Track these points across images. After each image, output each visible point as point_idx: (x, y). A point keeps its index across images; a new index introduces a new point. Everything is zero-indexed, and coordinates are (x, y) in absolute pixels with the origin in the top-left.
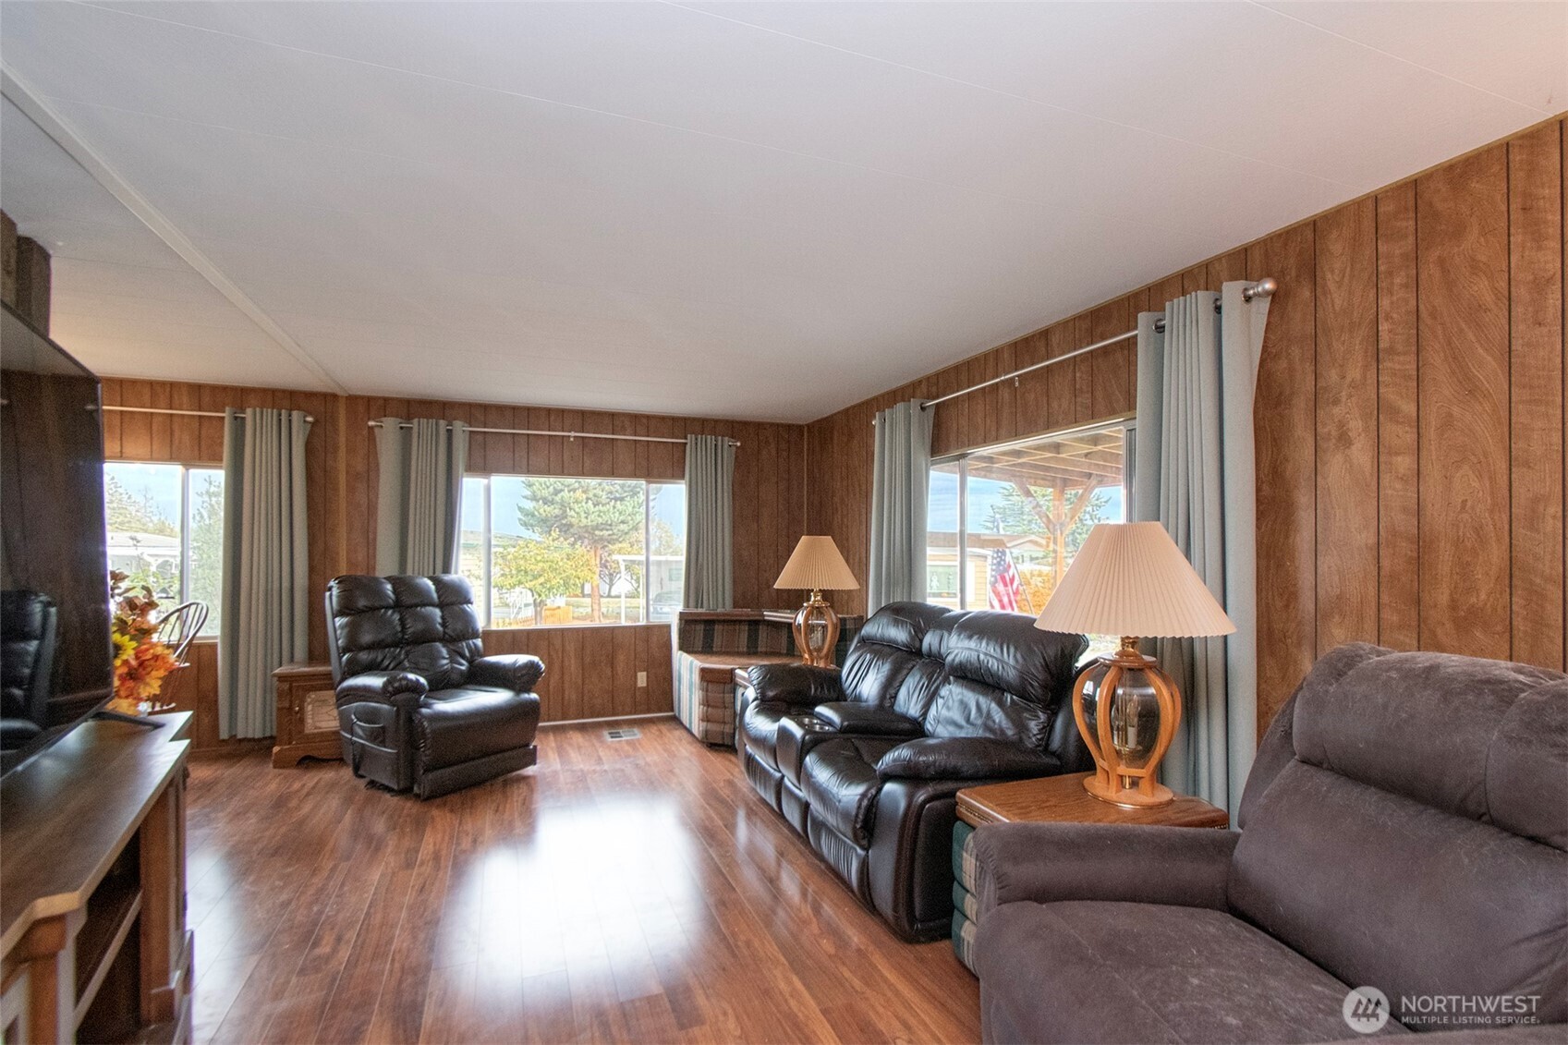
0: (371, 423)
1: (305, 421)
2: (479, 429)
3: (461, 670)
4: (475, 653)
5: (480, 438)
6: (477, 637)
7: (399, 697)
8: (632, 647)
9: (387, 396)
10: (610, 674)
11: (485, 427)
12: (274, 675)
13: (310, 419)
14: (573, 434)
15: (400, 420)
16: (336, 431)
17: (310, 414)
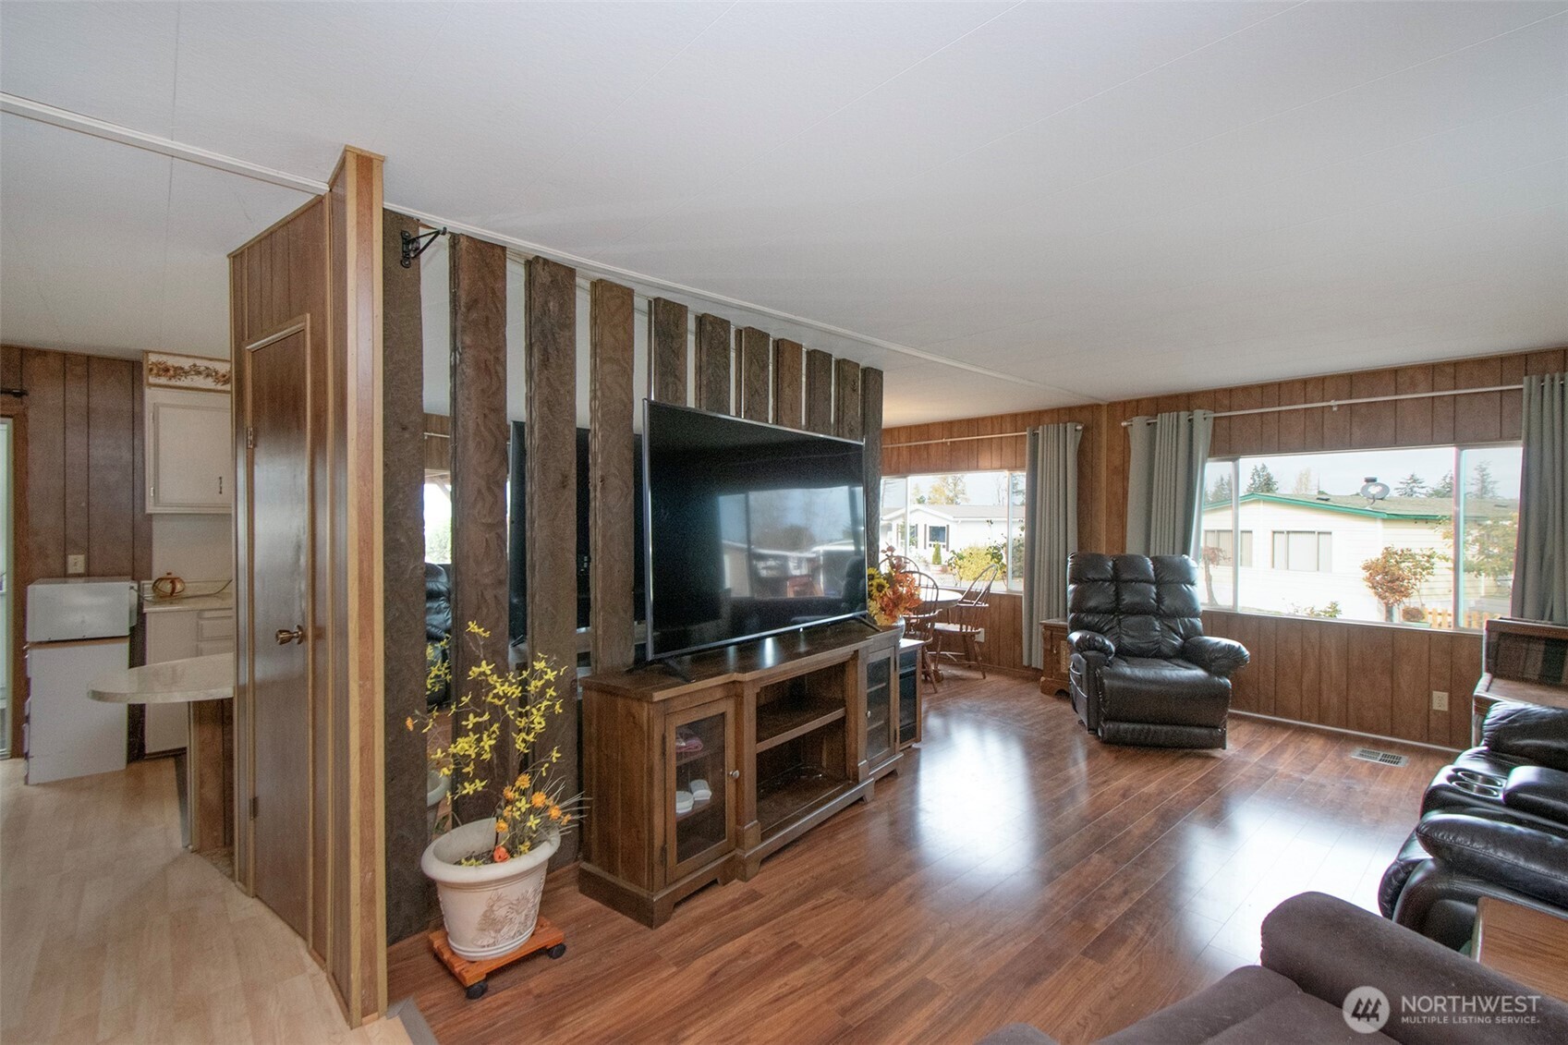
0: (1124, 424)
1: (1076, 430)
2: (1223, 414)
3: (1174, 645)
4: (1192, 630)
5: (1225, 423)
6: (1196, 616)
7: (1090, 653)
8: (1425, 656)
9: (1139, 397)
10: (1389, 684)
11: (1230, 411)
12: (1041, 624)
13: (1079, 428)
14: (1333, 403)
15: (1146, 417)
16: (1100, 434)
17: (1080, 423)
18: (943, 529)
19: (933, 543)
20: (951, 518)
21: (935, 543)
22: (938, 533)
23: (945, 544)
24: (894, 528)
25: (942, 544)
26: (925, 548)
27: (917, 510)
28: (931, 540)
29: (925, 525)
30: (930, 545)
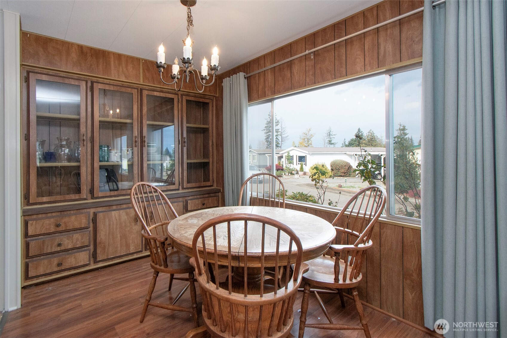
18: (304, 157)
19: (300, 163)
20: (307, 152)
21: (301, 163)
22: (302, 159)
23: (305, 163)
24: (284, 157)
25: (303, 163)
26: (297, 165)
27: (293, 149)
28: (299, 161)
29: (297, 156)
30: (299, 164)
